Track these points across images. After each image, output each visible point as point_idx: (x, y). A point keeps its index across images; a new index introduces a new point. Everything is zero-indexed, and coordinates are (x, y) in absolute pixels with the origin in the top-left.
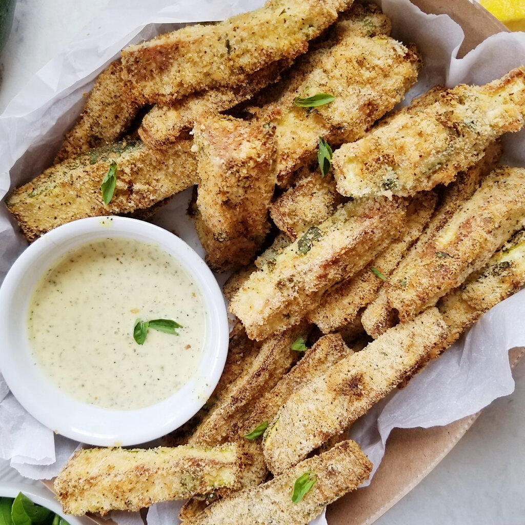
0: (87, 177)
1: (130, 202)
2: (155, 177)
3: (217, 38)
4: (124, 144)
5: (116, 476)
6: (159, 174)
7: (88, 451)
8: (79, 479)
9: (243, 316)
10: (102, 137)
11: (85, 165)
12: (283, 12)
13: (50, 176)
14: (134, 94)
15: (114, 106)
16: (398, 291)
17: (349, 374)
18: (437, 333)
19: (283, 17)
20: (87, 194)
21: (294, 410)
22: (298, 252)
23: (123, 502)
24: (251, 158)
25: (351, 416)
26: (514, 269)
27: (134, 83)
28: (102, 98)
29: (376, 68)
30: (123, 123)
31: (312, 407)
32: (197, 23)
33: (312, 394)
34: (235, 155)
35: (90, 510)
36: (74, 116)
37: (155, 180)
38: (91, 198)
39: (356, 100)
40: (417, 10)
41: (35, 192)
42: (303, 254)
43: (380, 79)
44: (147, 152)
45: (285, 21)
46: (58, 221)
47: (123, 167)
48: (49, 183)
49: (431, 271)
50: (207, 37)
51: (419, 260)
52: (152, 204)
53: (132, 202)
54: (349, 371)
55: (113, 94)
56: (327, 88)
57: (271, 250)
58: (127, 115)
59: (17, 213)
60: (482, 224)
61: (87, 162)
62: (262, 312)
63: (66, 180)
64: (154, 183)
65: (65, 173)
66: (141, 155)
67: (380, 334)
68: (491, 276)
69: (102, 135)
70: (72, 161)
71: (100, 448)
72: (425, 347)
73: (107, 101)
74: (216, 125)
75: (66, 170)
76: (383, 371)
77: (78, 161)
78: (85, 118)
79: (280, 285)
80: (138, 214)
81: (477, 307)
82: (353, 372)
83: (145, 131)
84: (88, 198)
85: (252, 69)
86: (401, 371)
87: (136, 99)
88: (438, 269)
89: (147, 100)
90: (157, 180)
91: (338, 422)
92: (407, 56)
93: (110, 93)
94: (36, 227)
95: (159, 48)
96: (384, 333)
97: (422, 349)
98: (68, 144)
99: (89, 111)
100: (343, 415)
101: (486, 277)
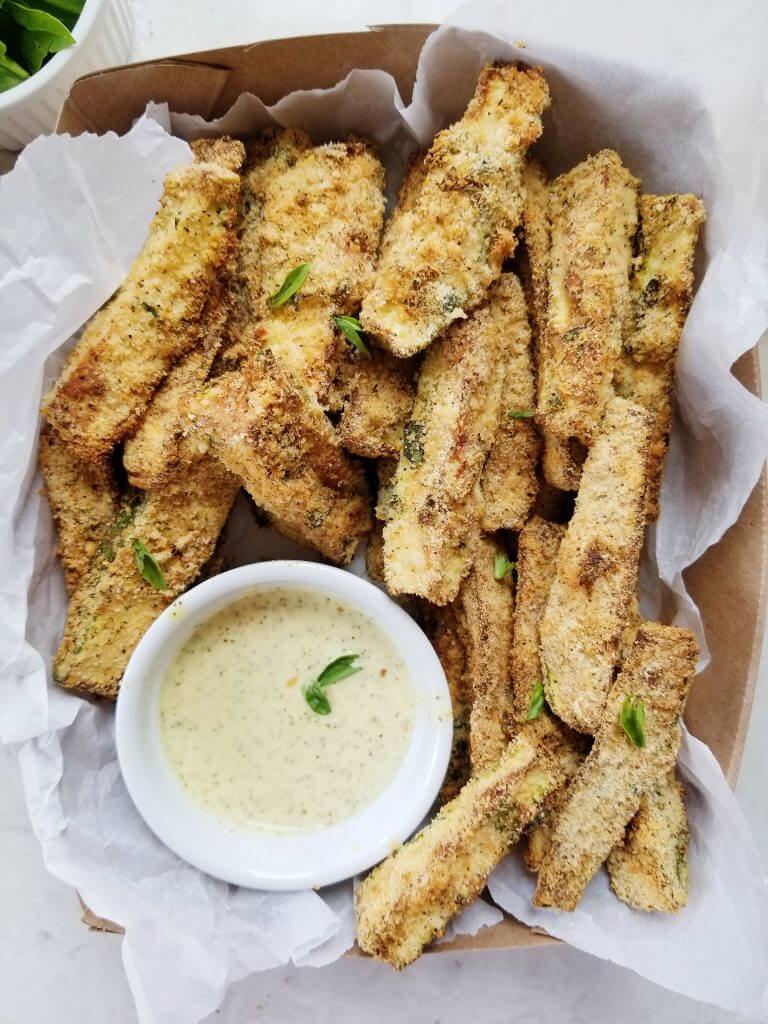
0: (119, 579)
1: (188, 566)
2: (191, 516)
3: (130, 311)
4: (128, 509)
5: (420, 881)
6: (192, 509)
7: (368, 879)
8: (383, 917)
9: (413, 587)
10: (97, 522)
11: (104, 568)
12: (177, 222)
13: (79, 613)
14: (92, 447)
15: (82, 478)
16: (557, 416)
17: (582, 551)
18: (639, 424)
19: (180, 228)
20: (135, 597)
21: (555, 644)
22: (414, 466)
23: (452, 903)
24: (271, 406)
25: (623, 597)
26: (667, 282)
27: (82, 434)
28: (62, 480)
29: (328, 194)
30: (107, 488)
31: (574, 624)
32: (96, 313)
33: (561, 608)
34: (251, 417)
35: (424, 942)
36: (49, 526)
37: (193, 519)
38: (143, 598)
39: (334, 246)
40: (319, 92)
41: (79, 643)
42: (420, 463)
43: (340, 201)
44: (159, 498)
45: (187, 230)
46: (128, 651)
47: (148, 536)
48: (85, 620)
49: (574, 362)
50: (118, 318)
51: (552, 361)
52: (213, 547)
53: (190, 564)
54: (578, 550)
55: (71, 466)
56: (292, 261)
57: (383, 489)
58: (105, 476)
59: (79, 682)
60: (587, 263)
61: (105, 563)
62: (429, 566)
63: (100, 602)
64: (196, 523)
65: (92, 596)
66: (155, 507)
67: (579, 479)
68: (649, 311)
69: (95, 520)
70: (88, 576)
71: (378, 865)
72: (639, 452)
73: (71, 479)
74: (205, 402)
75: (90, 591)
76: (615, 516)
77: (94, 571)
78: (62, 516)
79: (426, 519)
80: (207, 572)
81: (663, 358)
82: (584, 546)
83: (136, 475)
84: (140, 601)
85: (196, 312)
86: (635, 500)
87: (100, 451)
88: (580, 353)
89: (112, 440)
90: (197, 518)
91: (615, 616)
92: (351, 152)
93: (67, 468)
94: (112, 678)
95: (77, 374)
96: (583, 475)
97: (637, 456)
98: (68, 561)
99: (60, 506)
100: (613, 604)
101: (643, 316)
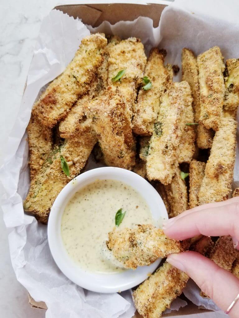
0: (54, 170)
1: (77, 169)
2: (80, 151)
3: (68, 77)
4: (58, 147)
5: (163, 284)
6: (80, 148)
7: (138, 289)
8: (148, 300)
9: (159, 176)
10: (45, 152)
11: (48, 166)
12: (86, 51)
13: (36, 183)
14: (50, 121)
15: (42, 136)
16: (207, 120)
17: (215, 166)
18: (232, 124)
19: (87, 52)
20: (58, 178)
21: (205, 199)
22: (159, 136)
23: (174, 293)
25: (230, 181)
26: (236, 85)
27: (47, 116)
28: (35, 136)
29: (131, 51)
30: (50, 140)
31: (212, 191)
33: (207, 187)
35: (163, 310)
36: (28, 152)
37: (80, 152)
38: (60, 179)
39: (133, 66)
40: (128, 22)
41: (36, 194)
42: (161, 135)
43: (134, 54)
44: (71, 142)
45: (89, 54)
46: (52, 200)
47: (65, 155)
48: (38, 186)
49: (212, 104)
50: (64, 79)
51: (204, 104)
52: (85, 164)
53: (78, 168)
54: (214, 165)
55: (38, 131)
56: (120, 69)
58: (50, 136)
59: (33, 210)
60: (214, 75)
61: (49, 165)
62: (165, 168)
63: (46, 179)
64: (81, 154)
65: (42, 177)
66: (69, 145)
67: (212, 143)
68: (230, 94)
69: (44, 151)
70: (41, 169)
72: (232, 133)
73: (38, 135)
75: (42, 175)
76: (226, 154)
77: (44, 168)
78: (33, 149)
79: (165, 153)
80: (82, 171)
81: (234, 109)
82: (215, 164)
83: (64, 133)
84: (59, 180)
85: (89, 81)
86: (232, 148)
87: (52, 123)
88: (214, 101)
89: (57, 120)
90: (81, 152)
91: (227, 188)
92: (138, 41)
93: (37, 131)
94: (45, 210)
96: (213, 141)
97: (232, 135)
98: (33, 166)
99: (32, 145)
100: (226, 184)
101: (228, 95)
